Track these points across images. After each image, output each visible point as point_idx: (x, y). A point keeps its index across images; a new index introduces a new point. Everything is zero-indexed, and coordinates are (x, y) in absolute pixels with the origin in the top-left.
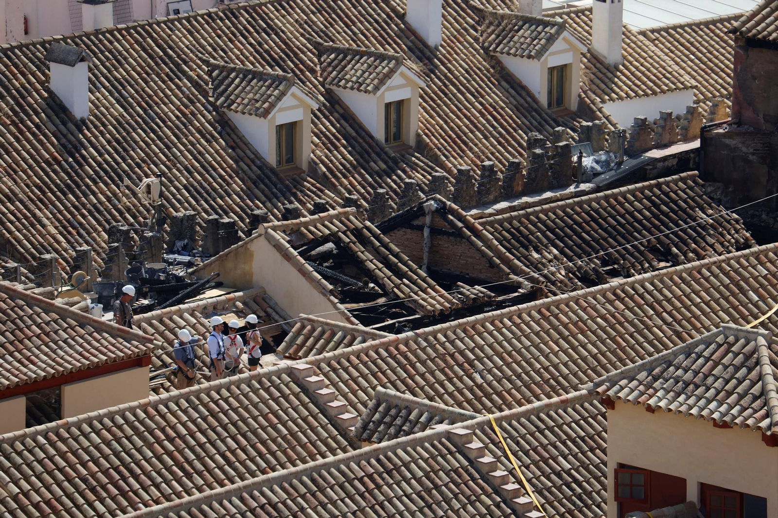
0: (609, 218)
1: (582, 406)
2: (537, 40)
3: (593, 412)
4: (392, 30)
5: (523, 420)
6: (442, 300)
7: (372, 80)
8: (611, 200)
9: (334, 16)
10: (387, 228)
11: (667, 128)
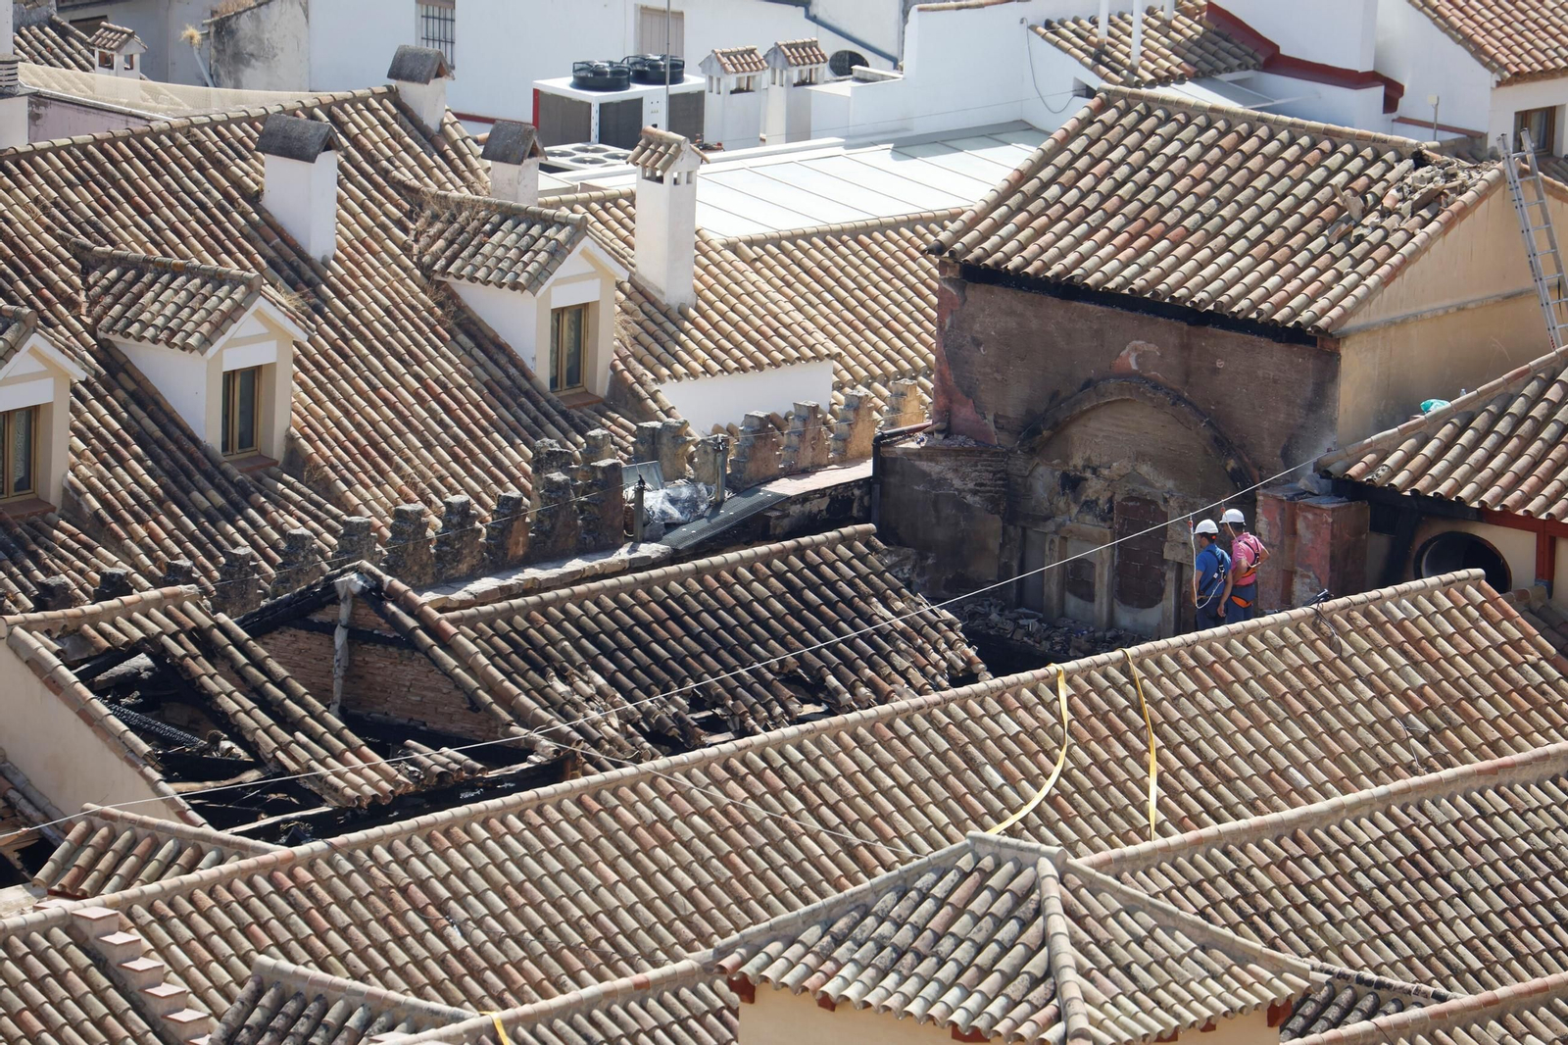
0: (704, 615)
1: (676, 995)
2: (530, 254)
3: (698, 1008)
4: (235, 224)
5: (559, 1023)
6: (376, 777)
7: (198, 325)
8: (708, 577)
9: (113, 192)
10: (260, 625)
11: (809, 436)
